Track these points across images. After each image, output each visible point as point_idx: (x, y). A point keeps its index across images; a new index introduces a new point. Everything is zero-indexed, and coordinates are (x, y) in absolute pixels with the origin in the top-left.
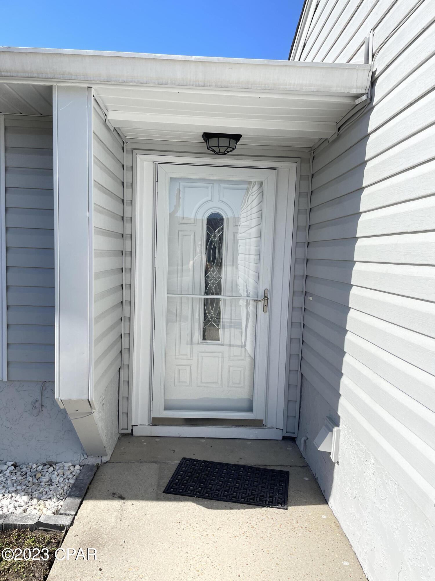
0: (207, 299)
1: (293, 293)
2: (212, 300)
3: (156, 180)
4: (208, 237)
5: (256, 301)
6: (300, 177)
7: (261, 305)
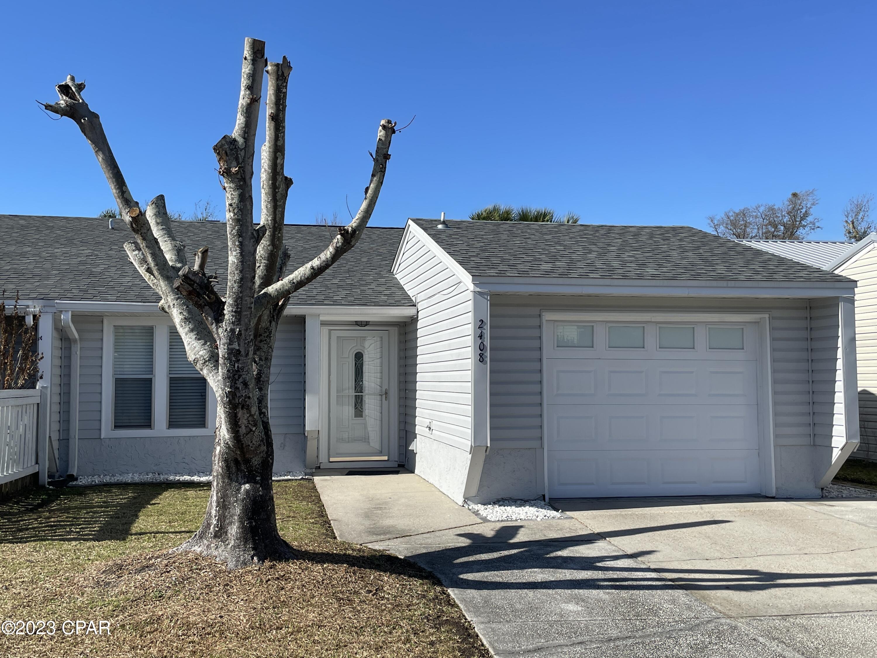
0: (356, 395)
1: (400, 390)
2: (359, 395)
3: (330, 338)
4: (356, 364)
5: (382, 395)
6: (400, 334)
7: (384, 397)
